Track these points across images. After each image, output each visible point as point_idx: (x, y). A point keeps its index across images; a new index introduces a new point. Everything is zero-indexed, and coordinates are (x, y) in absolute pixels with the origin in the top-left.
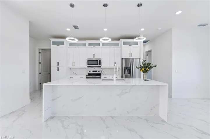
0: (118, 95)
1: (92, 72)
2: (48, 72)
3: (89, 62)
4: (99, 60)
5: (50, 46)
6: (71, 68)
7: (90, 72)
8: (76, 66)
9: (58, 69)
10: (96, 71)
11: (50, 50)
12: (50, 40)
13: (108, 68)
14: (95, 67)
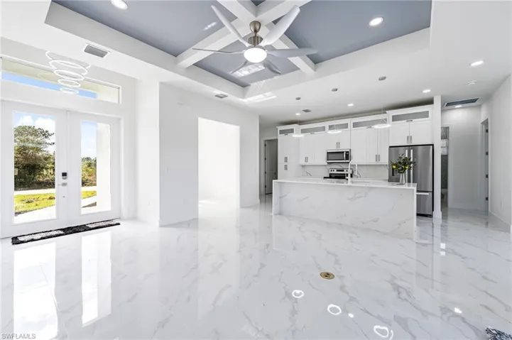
0: (349, 199)
1: (335, 172)
2: (274, 172)
3: (330, 155)
4: (347, 152)
5: (277, 136)
6: (303, 166)
7: (333, 172)
8: (310, 162)
9: (286, 168)
10: (343, 171)
11: (276, 140)
12: (277, 129)
13: (367, 165)
14: (341, 165)
